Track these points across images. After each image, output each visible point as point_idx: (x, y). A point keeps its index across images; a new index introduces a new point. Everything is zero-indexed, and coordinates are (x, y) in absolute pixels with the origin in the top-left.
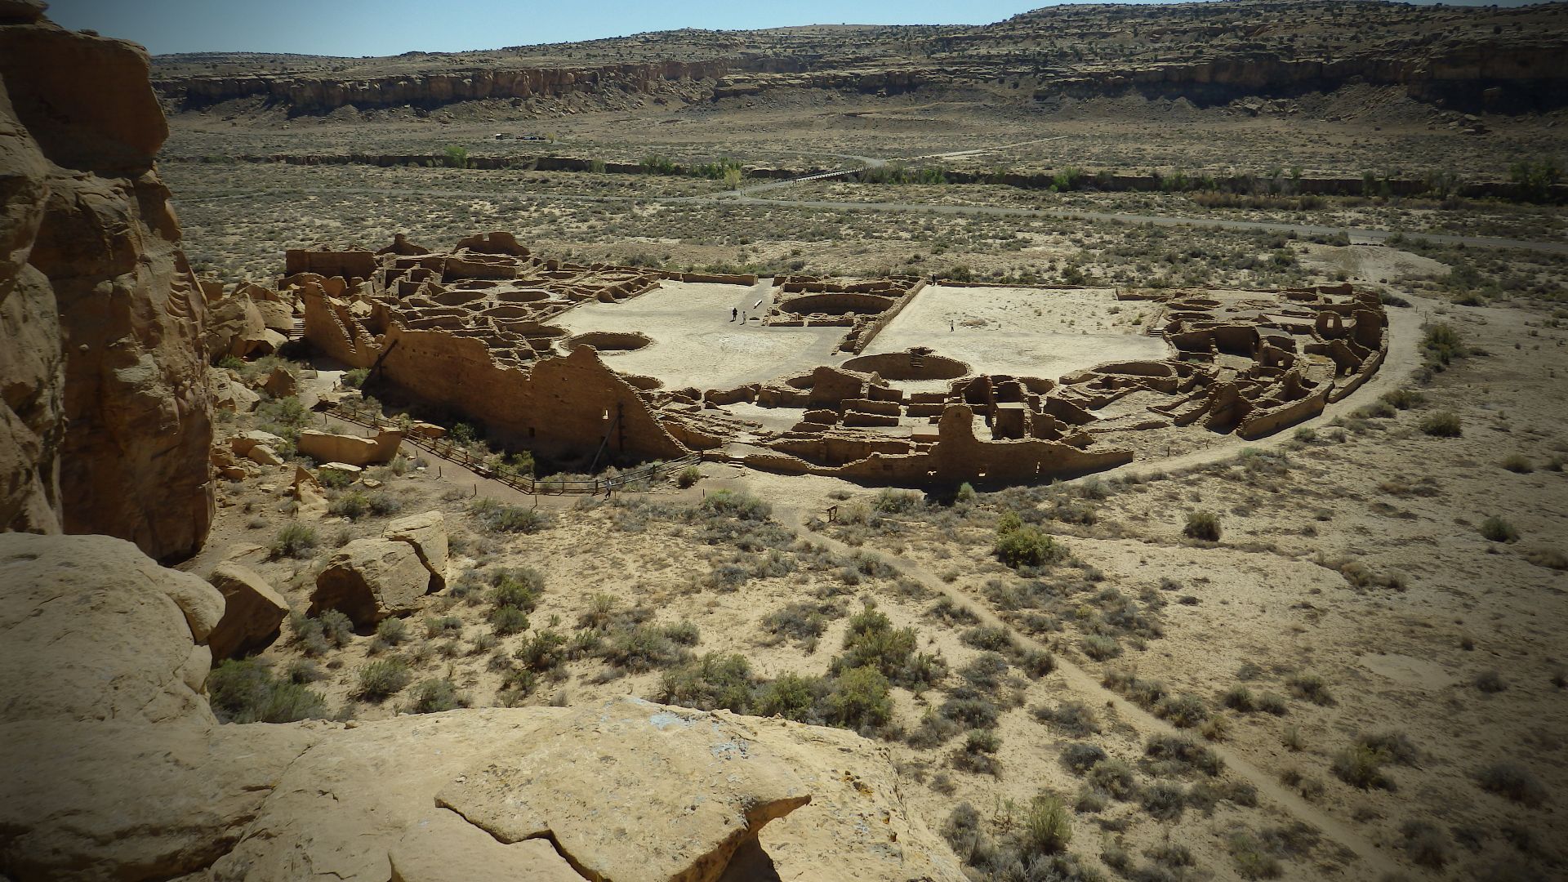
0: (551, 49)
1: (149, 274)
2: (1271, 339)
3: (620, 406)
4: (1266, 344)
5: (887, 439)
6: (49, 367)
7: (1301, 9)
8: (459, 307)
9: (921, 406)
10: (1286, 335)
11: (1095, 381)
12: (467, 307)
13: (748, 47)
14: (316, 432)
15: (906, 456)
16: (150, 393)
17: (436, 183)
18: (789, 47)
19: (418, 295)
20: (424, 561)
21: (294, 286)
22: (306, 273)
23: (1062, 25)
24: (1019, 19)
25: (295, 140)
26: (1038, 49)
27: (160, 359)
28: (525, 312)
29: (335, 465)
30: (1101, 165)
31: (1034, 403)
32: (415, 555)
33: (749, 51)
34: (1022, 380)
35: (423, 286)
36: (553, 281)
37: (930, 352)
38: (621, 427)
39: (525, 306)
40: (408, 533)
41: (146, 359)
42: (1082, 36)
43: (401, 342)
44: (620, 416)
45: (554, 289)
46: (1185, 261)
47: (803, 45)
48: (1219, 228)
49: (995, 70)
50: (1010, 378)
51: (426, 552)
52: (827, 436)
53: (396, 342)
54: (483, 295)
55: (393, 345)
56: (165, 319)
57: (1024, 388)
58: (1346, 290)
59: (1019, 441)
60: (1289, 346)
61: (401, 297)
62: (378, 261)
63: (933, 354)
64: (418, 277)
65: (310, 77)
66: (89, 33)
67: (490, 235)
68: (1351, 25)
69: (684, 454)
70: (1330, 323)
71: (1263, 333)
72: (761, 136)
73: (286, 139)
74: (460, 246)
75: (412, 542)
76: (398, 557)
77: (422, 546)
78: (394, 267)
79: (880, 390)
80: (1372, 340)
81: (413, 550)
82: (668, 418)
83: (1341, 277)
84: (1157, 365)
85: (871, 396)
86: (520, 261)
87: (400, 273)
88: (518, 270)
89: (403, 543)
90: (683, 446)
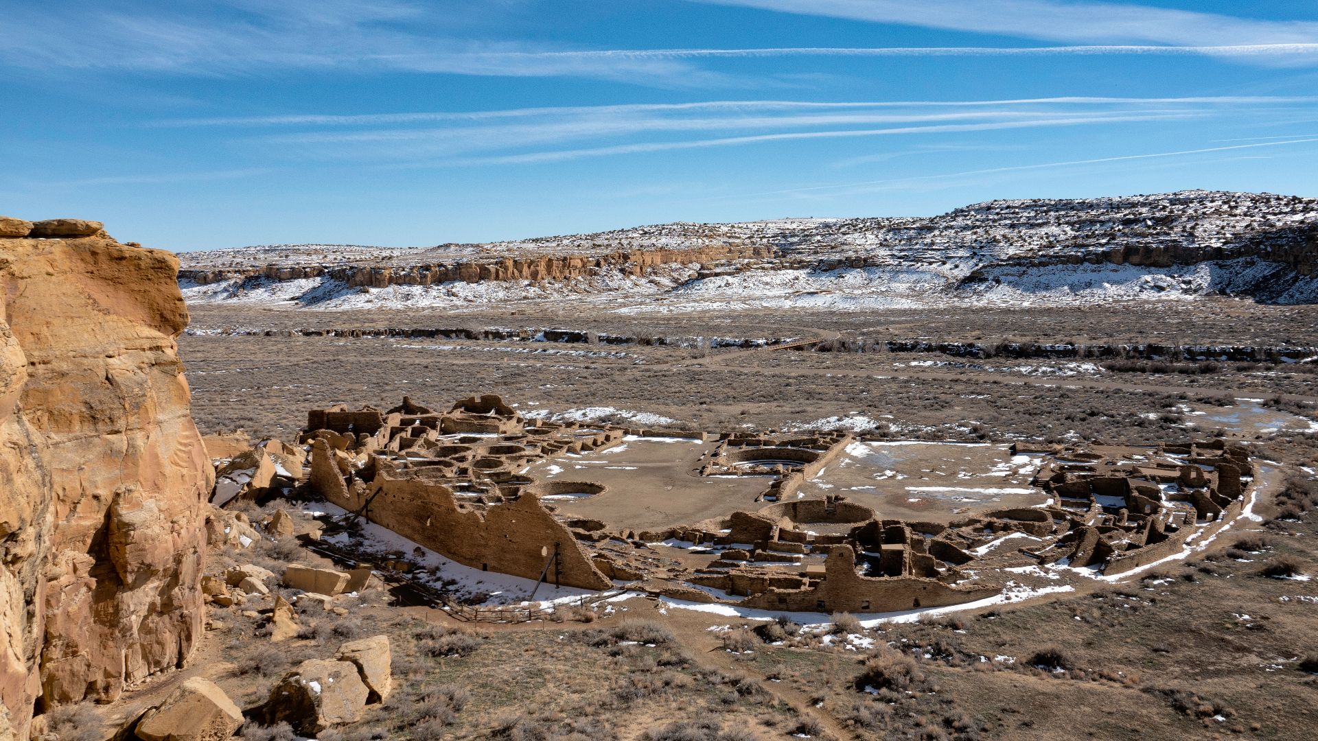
0: (564, 241)
1: (160, 434)
2: (1138, 488)
3: (557, 545)
4: (1136, 494)
5: (784, 576)
6: (35, 510)
7: (1201, 202)
8: (447, 459)
9: (821, 546)
10: (1151, 485)
11: (978, 525)
12: (454, 459)
13: (729, 237)
14: (300, 566)
15: (797, 591)
16: (149, 532)
17: (453, 353)
18: (764, 237)
19: (415, 449)
20: (364, 678)
21: (311, 441)
22: (323, 430)
23: (996, 217)
24: (959, 213)
26: (975, 237)
27: (162, 503)
28: (501, 463)
29: (311, 595)
30: (1025, 335)
31: (917, 545)
32: (357, 674)
33: (731, 240)
34: (908, 525)
35: (421, 441)
36: (531, 437)
37: (842, 499)
38: (557, 564)
39: (503, 458)
40: (353, 654)
41: (150, 504)
42: (1012, 226)
43: (385, 489)
44: (557, 554)
45: (531, 444)
46: (1083, 420)
47: (777, 235)
48: (1118, 391)
49: (937, 255)
50: (898, 522)
51: (367, 671)
52: (733, 572)
53: (380, 489)
54: (468, 449)
55: (378, 492)
56: (169, 469)
57: (908, 532)
58: (1219, 445)
59: (895, 578)
60: (1156, 496)
61: (400, 450)
62: (384, 420)
63: (845, 501)
64: (417, 433)
65: (361, 265)
66: (133, 245)
67: (482, 398)
68: (1245, 215)
69: (606, 585)
70: (1193, 475)
71: (1133, 483)
74: (456, 407)
75: (355, 662)
76: (343, 675)
77: (365, 667)
78: (398, 425)
79: (788, 532)
80: (1231, 490)
81: (355, 669)
82: (600, 556)
83: (1220, 434)
84: (1035, 511)
85: (780, 538)
86: (505, 420)
87: (402, 430)
88: (502, 428)
89: (348, 663)
90: (607, 580)
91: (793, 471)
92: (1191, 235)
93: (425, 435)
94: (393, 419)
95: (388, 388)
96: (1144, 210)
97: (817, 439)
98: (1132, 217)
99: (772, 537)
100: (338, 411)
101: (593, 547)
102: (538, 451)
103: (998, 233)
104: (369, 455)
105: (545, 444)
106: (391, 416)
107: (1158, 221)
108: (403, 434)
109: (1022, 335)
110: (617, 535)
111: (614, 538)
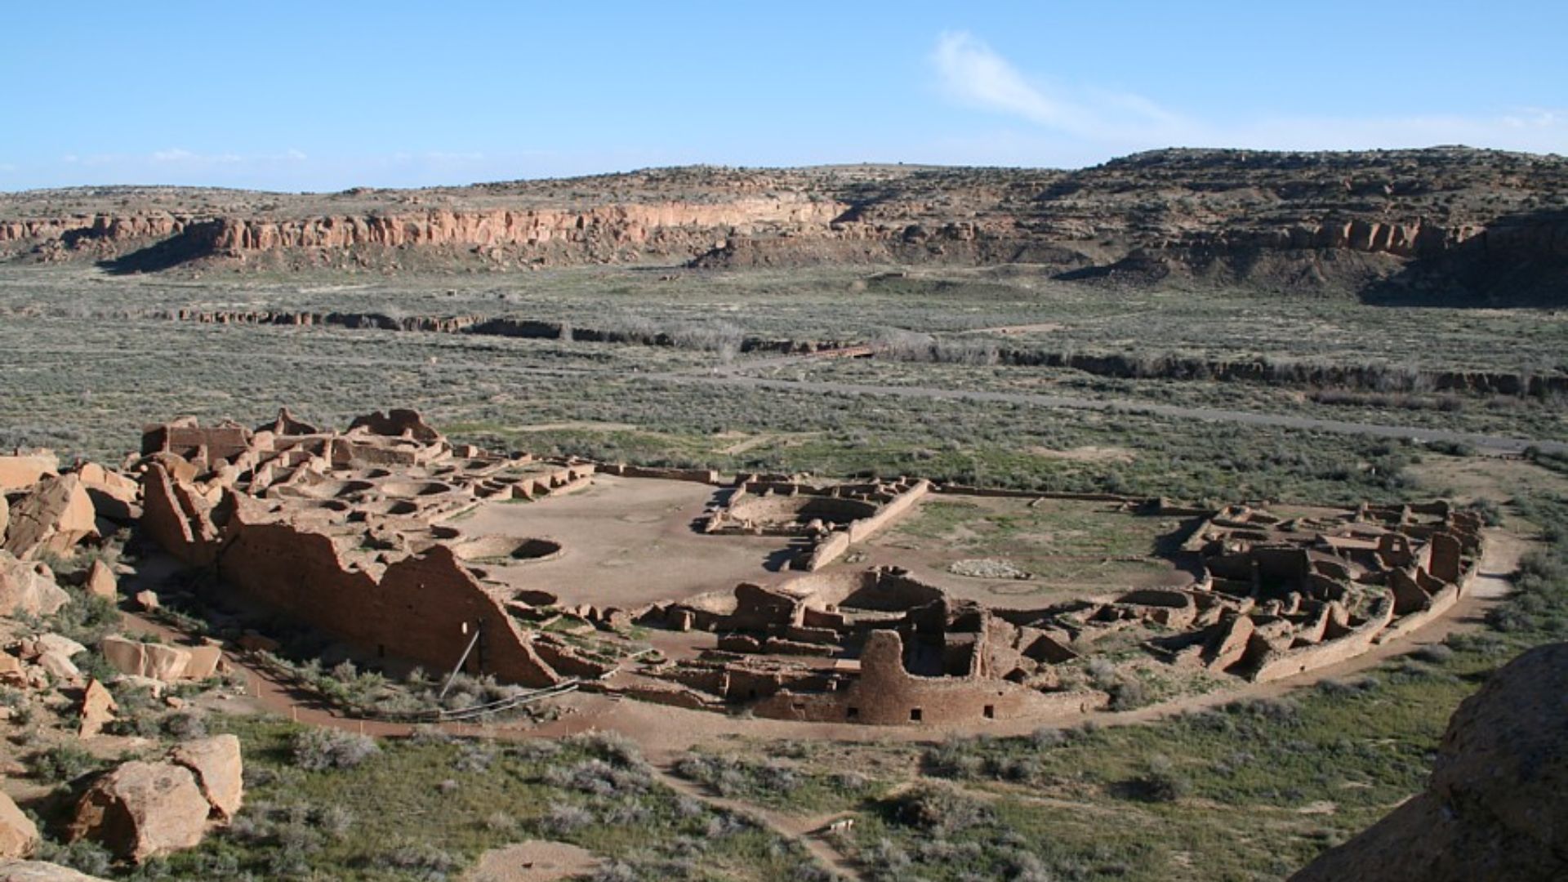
0: (531, 188)
2: (1318, 564)
4: (1314, 571)
5: (803, 673)
10: (1337, 560)
14: (122, 639)
15: (821, 694)
19: (294, 484)
20: (204, 790)
21: (143, 467)
22: (162, 452)
23: (1169, 173)
24: (1116, 164)
25: (206, 293)
26: (1137, 201)
28: (413, 506)
30: (1197, 348)
32: (194, 784)
34: (988, 608)
35: (302, 472)
37: (904, 572)
39: (417, 499)
40: (190, 758)
42: (1193, 187)
43: (240, 537)
45: (460, 481)
50: (975, 604)
51: (206, 781)
52: (732, 668)
53: (236, 537)
55: (234, 540)
57: (986, 617)
58: (1441, 509)
59: (960, 680)
60: (1341, 574)
62: (249, 441)
63: (906, 577)
64: (297, 461)
65: (231, 217)
67: (392, 413)
69: (551, 682)
70: (1396, 547)
71: (1312, 556)
72: (774, 299)
73: (193, 291)
74: (356, 424)
75: (194, 770)
76: (174, 782)
77: (204, 774)
78: (271, 448)
79: (816, 614)
80: (1449, 570)
81: (191, 777)
82: (544, 638)
83: (1447, 493)
84: (1171, 594)
85: (806, 623)
86: (423, 446)
87: (276, 456)
88: (418, 457)
89: (181, 768)
90: (552, 673)
91: (835, 529)
92: (1445, 211)
93: (307, 465)
94: (262, 440)
95: (260, 396)
96: (1381, 170)
97: (876, 486)
98: (1365, 180)
99: (793, 620)
100: (185, 426)
101: (535, 627)
102: (470, 491)
103: (1169, 196)
104: (225, 489)
105: (480, 482)
106: (259, 435)
107: (1400, 190)
108: (277, 462)
109: (1193, 347)
110: (572, 611)
111: (567, 616)
